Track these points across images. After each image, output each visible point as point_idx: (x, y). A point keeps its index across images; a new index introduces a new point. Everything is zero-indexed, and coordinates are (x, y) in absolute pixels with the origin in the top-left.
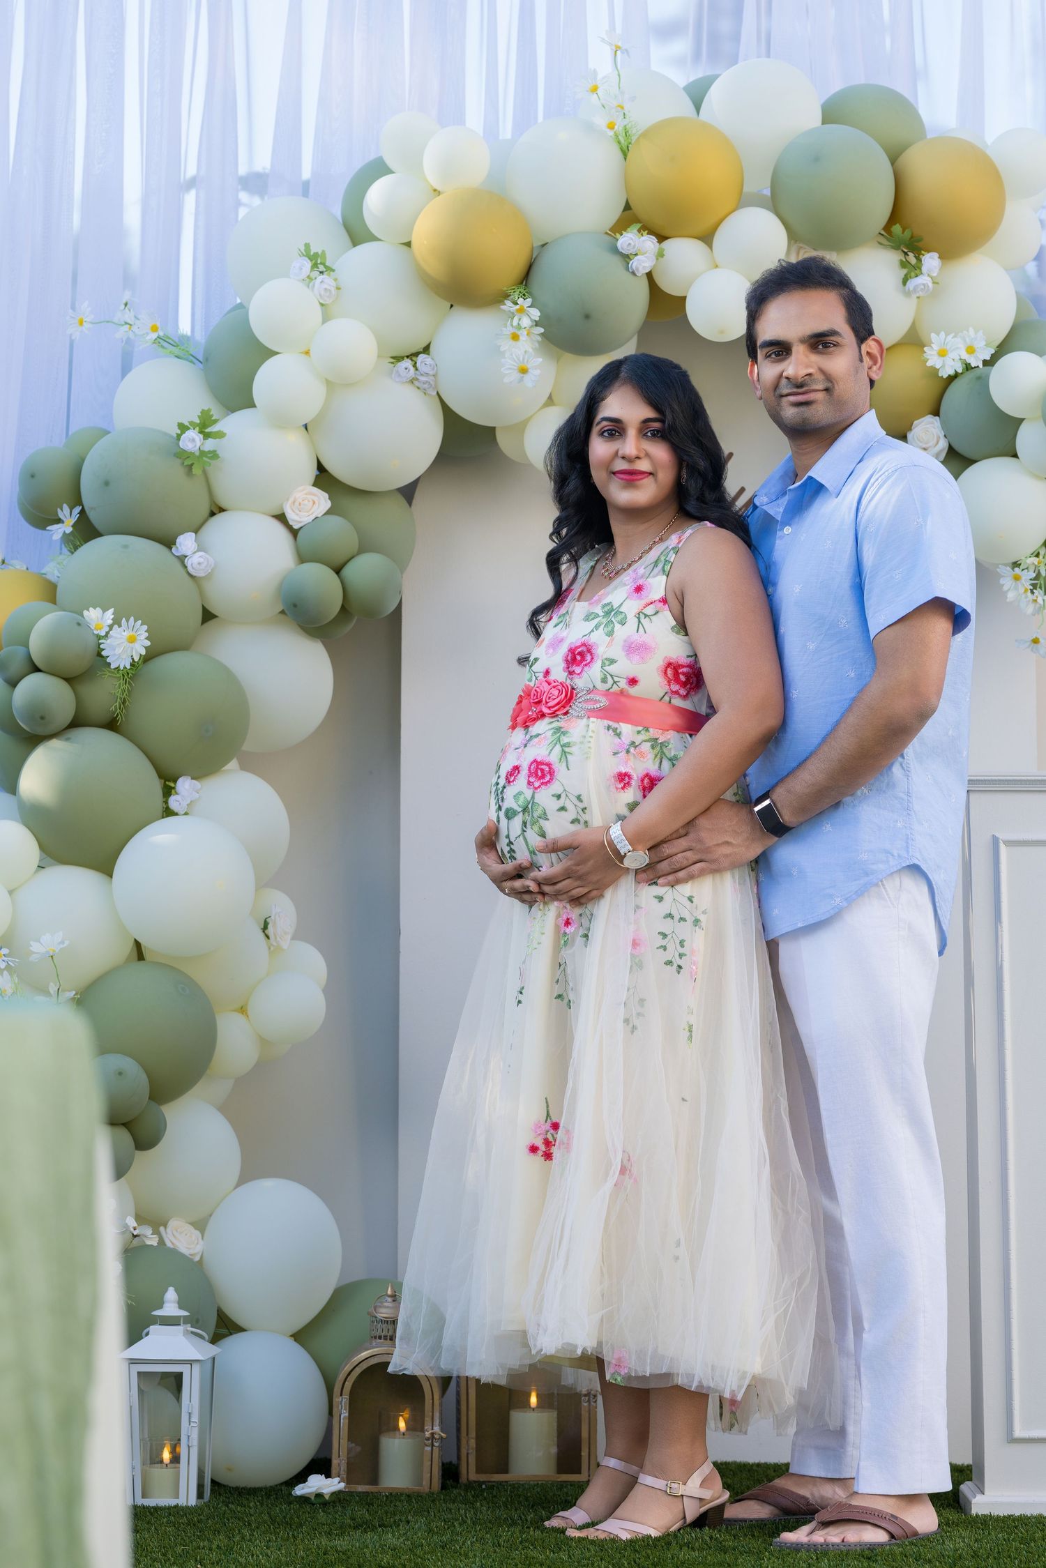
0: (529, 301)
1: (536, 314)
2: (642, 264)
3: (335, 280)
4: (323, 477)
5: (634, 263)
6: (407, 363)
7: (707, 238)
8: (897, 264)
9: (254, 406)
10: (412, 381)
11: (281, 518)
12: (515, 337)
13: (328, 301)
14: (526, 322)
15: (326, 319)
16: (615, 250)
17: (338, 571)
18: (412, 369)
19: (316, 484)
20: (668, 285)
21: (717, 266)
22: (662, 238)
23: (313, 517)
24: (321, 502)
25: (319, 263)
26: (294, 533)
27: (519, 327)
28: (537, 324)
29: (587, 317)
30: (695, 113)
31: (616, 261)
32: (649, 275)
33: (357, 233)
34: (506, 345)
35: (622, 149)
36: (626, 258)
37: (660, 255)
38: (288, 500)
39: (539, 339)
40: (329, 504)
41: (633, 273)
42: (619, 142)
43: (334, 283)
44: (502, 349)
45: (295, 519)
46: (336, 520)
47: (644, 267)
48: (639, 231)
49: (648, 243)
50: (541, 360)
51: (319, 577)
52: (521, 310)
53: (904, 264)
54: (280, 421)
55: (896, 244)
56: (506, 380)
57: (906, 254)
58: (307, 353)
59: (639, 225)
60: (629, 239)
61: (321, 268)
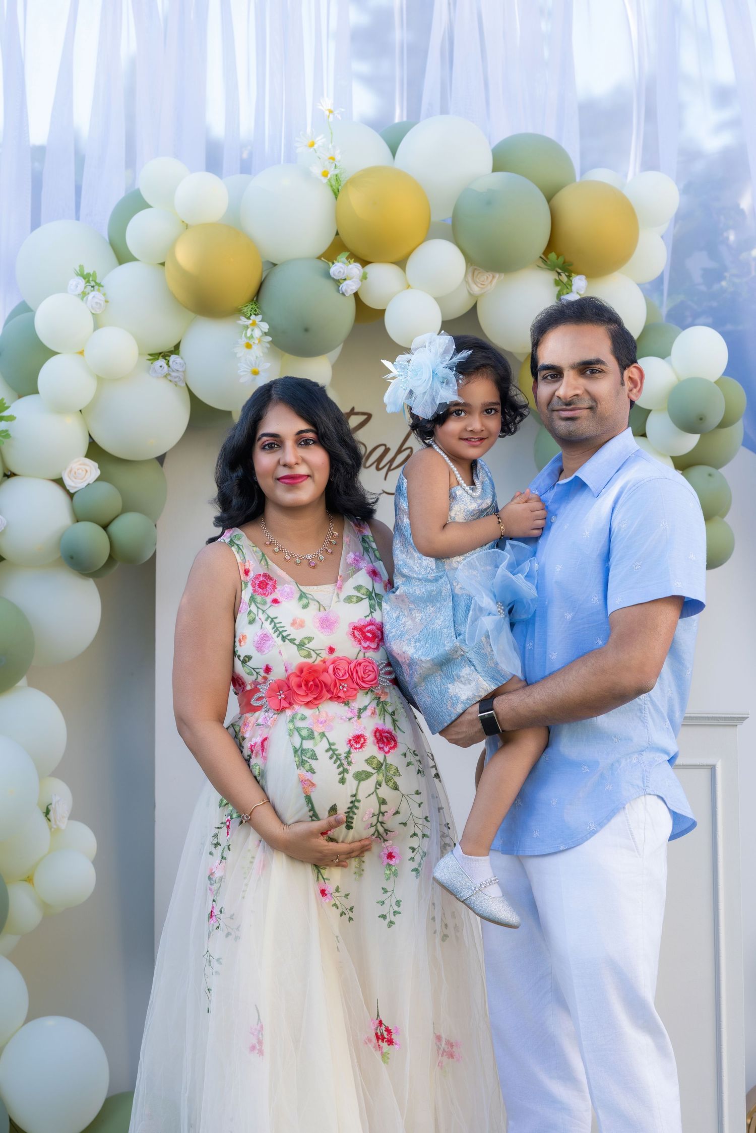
0: (260, 317)
1: (265, 327)
2: (350, 287)
3: (104, 295)
4: (94, 451)
5: (344, 286)
6: (161, 362)
7: (401, 263)
8: (552, 282)
9: (38, 393)
10: (165, 376)
11: (59, 482)
12: (249, 346)
13: (98, 312)
14: (257, 333)
15: (96, 327)
16: (328, 275)
17: (105, 527)
18: (166, 367)
19: (88, 455)
20: (371, 301)
21: (409, 287)
22: (364, 263)
23: (86, 484)
24: (92, 470)
25: (91, 281)
26: (71, 496)
27: (252, 337)
28: (266, 334)
29: (306, 330)
30: (392, 157)
31: (329, 286)
32: (356, 295)
33: (122, 256)
34: (241, 352)
35: (333, 191)
36: (337, 282)
37: (364, 277)
38: (66, 469)
39: (268, 345)
40: (98, 473)
41: (343, 294)
42: (331, 186)
43: (103, 298)
44: (238, 355)
45: (72, 484)
46: (105, 486)
47: (352, 290)
48: (347, 258)
49: (355, 269)
50: (269, 364)
51: (90, 533)
52: (254, 324)
53: (558, 283)
54: (59, 408)
55: (552, 268)
56: (242, 380)
57: (559, 274)
58: (82, 353)
59: (347, 254)
60: (341, 267)
61: (93, 283)
